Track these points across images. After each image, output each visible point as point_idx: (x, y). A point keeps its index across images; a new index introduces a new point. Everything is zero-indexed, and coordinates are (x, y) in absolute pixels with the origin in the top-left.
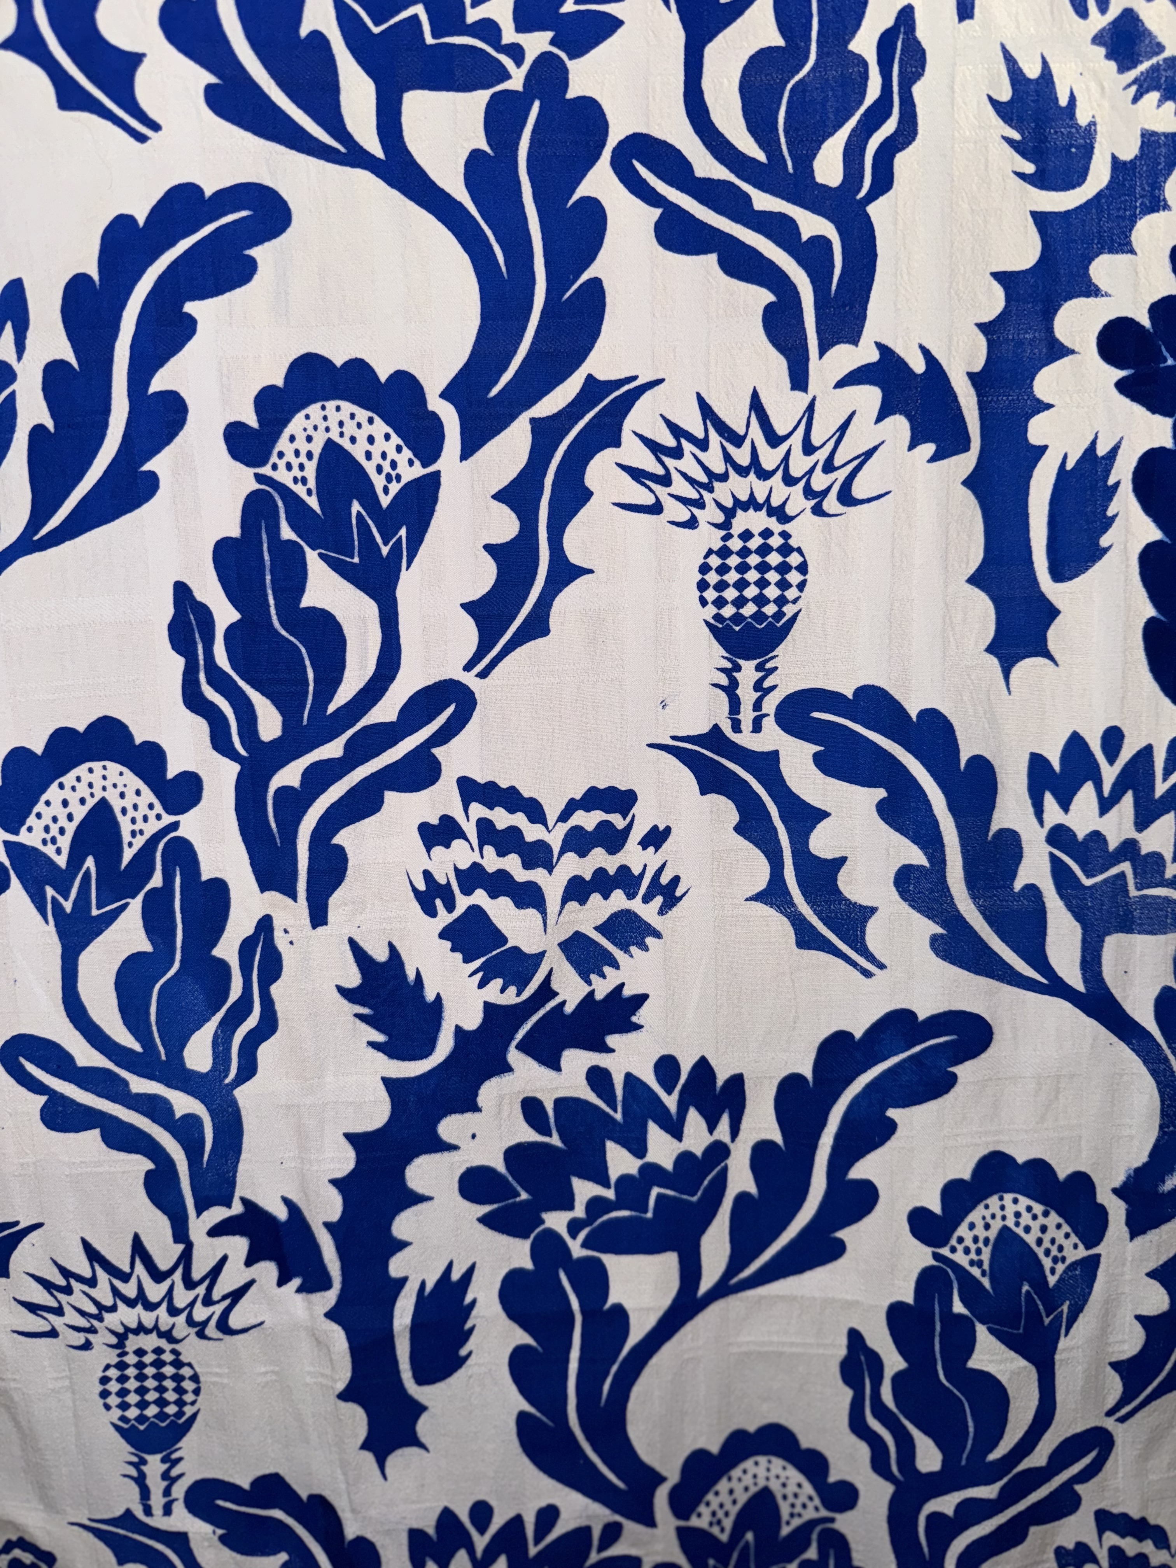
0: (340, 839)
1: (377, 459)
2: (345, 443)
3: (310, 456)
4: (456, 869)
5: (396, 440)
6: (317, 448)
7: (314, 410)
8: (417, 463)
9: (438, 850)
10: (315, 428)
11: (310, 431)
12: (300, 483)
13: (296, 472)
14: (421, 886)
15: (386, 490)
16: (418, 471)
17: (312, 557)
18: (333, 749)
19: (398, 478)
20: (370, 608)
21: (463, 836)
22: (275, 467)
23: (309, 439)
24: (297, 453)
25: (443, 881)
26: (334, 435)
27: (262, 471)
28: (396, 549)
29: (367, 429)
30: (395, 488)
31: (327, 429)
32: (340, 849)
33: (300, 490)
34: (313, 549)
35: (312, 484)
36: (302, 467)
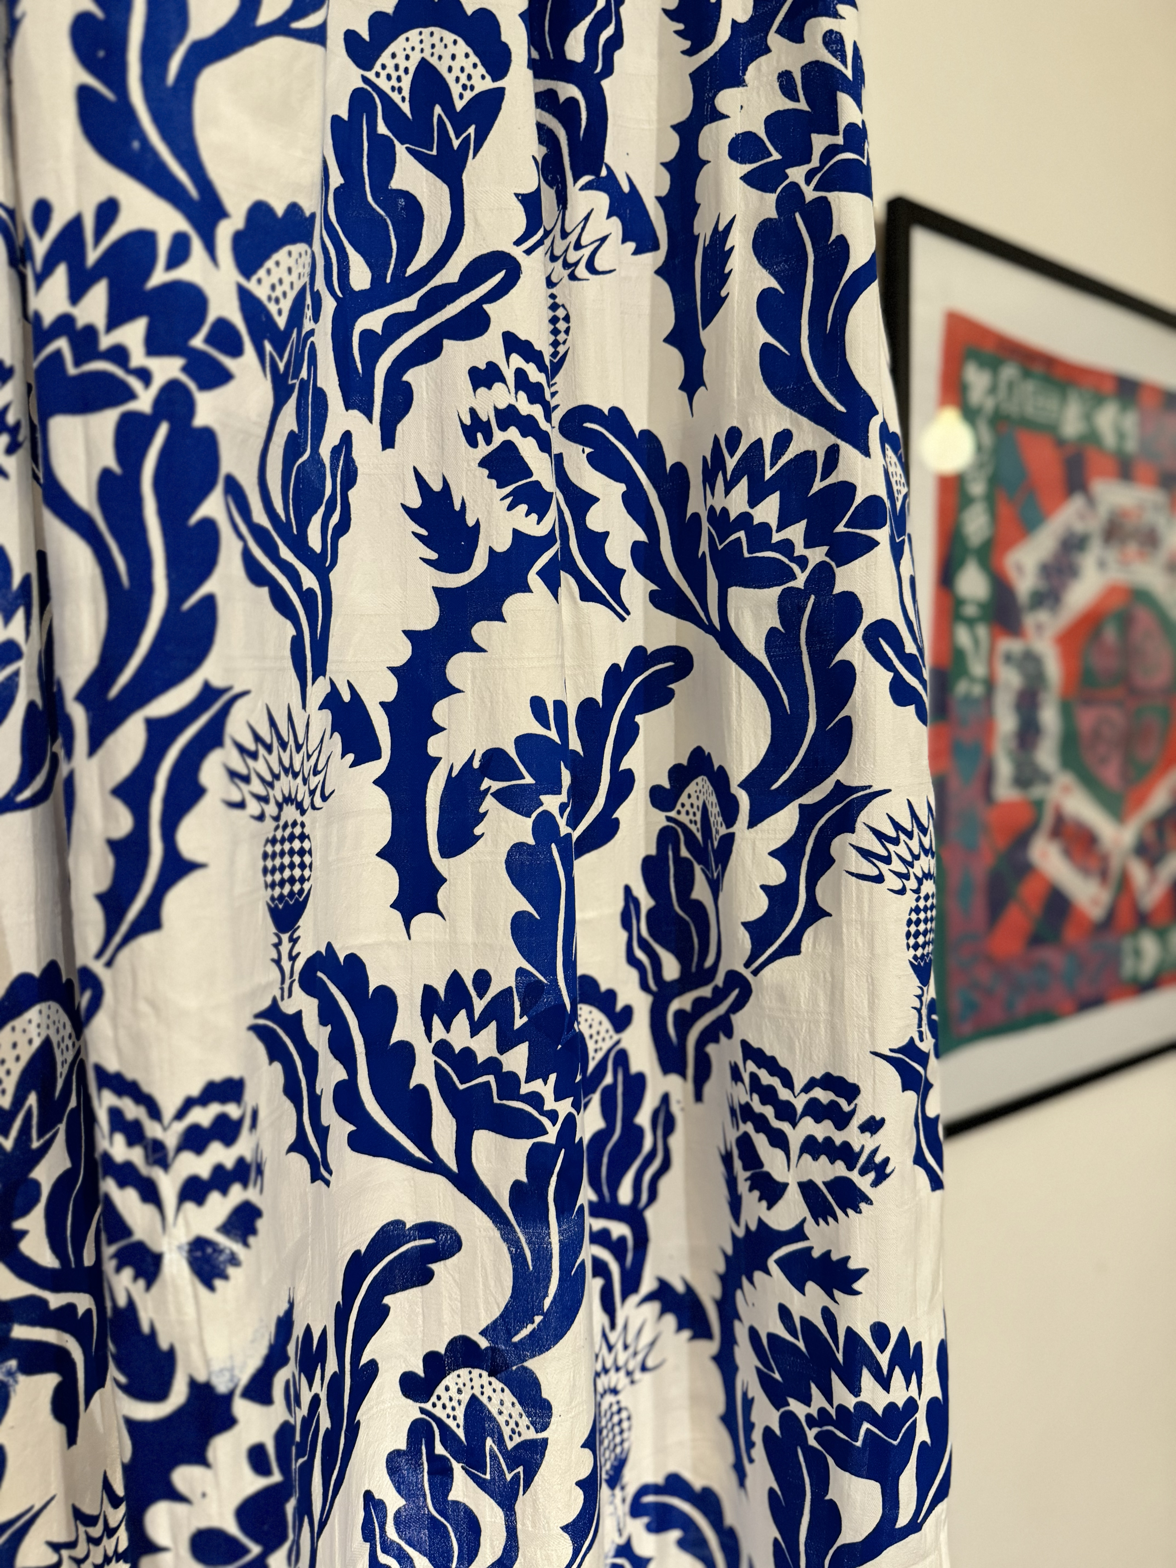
0: (408, 377)
1: (456, 72)
2: (434, 61)
3: (406, 71)
4: (496, 409)
5: (474, 59)
6: (412, 65)
7: (413, 34)
8: (488, 77)
9: (482, 390)
10: (413, 49)
11: (409, 51)
12: (396, 91)
13: (394, 82)
14: (468, 421)
15: (461, 96)
16: (488, 84)
17: (401, 150)
18: (409, 304)
19: (472, 88)
20: (444, 191)
21: (503, 380)
22: (378, 75)
23: (407, 57)
24: (397, 67)
25: (485, 419)
26: (427, 55)
27: (368, 74)
28: (466, 141)
29: (452, 49)
30: (468, 95)
31: (422, 51)
32: (408, 385)
33: (396, 97)
34: (402, 143)
35: (406, 93)
36: (399, 79)
